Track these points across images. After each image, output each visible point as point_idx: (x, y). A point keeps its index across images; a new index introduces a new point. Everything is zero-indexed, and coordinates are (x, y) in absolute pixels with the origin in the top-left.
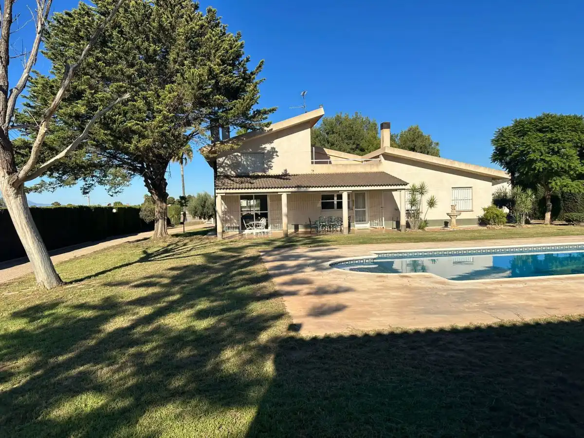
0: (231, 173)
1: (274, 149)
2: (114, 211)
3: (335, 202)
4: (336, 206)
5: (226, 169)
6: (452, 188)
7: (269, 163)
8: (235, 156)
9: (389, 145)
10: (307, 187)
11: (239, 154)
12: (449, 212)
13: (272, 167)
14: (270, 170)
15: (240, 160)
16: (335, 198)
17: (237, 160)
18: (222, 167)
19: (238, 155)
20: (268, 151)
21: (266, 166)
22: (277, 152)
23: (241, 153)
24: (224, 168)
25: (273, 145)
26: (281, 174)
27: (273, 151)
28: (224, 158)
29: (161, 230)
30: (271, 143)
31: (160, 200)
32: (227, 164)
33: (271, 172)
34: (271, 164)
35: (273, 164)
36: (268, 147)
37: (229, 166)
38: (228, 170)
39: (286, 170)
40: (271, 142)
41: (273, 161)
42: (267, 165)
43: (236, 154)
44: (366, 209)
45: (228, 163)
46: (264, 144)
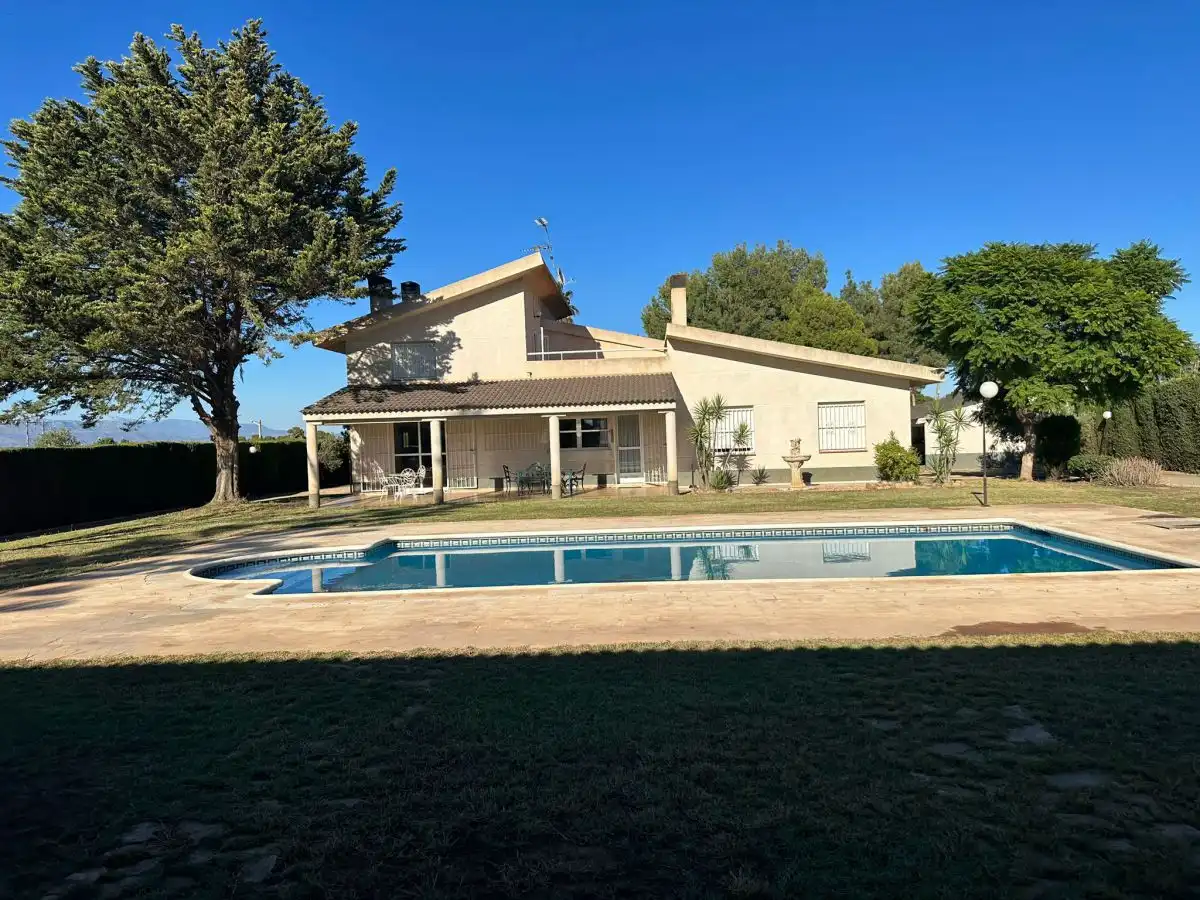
0: (373, 381)
1: (454, 334)
2: (252, 450)
3: (579, 435)
4: (579, 442)
5: (364, 374)
6: (819, 403)
7: (445, 361)
8: (380, 349)
9: (685, 323)
10: (480, 407)
11: (388, 346)
12: (788, 454)
13: (450, 367)
14: (446, 374)
15: (390, 356)
16: (579, 426)
17: (384, 357)
18: (356, 370)
19: (384, 347)
20: (442, 338)
21: (438, 366)
22: (459, 340)
23: (391, 344)
24: (360, 373)
25: (451, 327)
26: (465, 381)
27: (452, 340)
28: (360, 353)
29: (226, 489)
30: (448, 323)
31: (222, 435)
32: (366, 364)
33: (448, 379)
34: (447, 363)
35: (451, 363)
36: (442, 330)
37: (370, 368)
38: (368, 375)
39: (476, 375)
40: (447, 320)
41: (451, 357)
42: (440, 364)
43: (381, 345)
44: (641, 448)
45: (368, 361)
46: (435, 324)
